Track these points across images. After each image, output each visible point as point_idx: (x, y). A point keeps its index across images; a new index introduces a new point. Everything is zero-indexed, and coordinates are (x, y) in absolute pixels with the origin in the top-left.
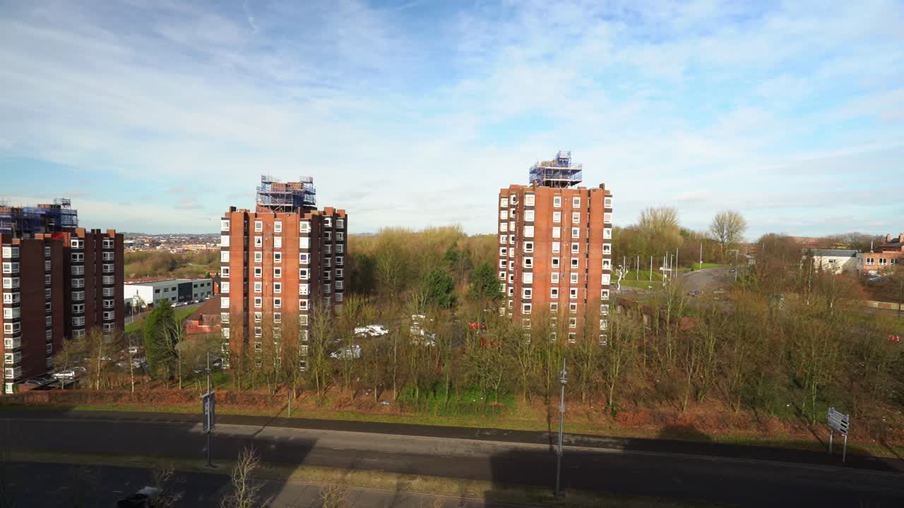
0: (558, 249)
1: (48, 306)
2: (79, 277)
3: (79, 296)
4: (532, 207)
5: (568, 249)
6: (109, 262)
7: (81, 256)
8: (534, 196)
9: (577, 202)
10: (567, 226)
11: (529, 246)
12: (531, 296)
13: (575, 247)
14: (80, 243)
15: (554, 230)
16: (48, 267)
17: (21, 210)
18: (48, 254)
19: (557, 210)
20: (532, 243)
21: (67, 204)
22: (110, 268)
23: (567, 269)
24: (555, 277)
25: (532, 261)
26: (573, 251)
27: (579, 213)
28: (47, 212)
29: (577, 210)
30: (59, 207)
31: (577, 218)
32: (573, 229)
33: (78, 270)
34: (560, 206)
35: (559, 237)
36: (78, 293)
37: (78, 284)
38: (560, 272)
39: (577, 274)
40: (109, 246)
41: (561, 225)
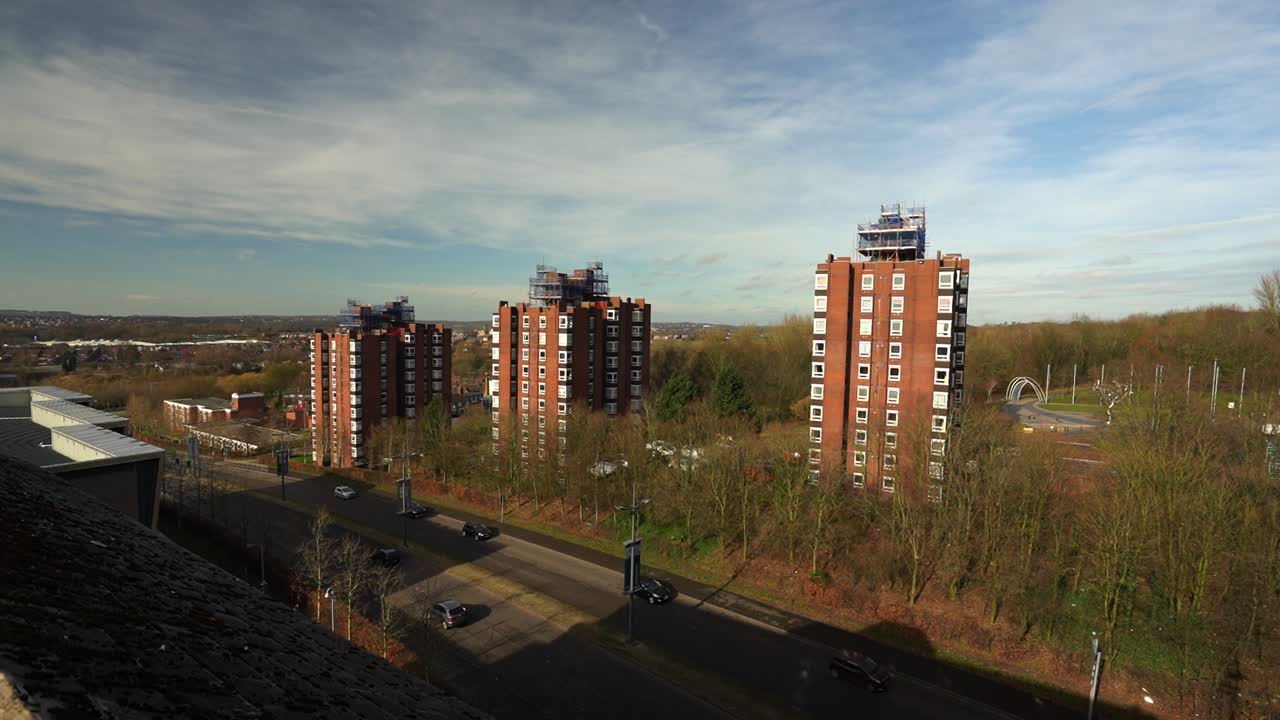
0: (868, 351)
1: (384, 396)
2: (410, 370)
3: (410, 388)
4: (824, 291)
5: (885, 351)
6: (438, 357)
7: (412, 351)
8: (826, 275)
9: (899, 281)
10: (881, 317)
11: (820, 347)
12: (821, 417)
13: (895, 349)
14: (412, 339)
15: (861, 325)
16: (384, 360)
17: (370, 308)
18: (384, 348)
19: (867, 294)
20: (823, 342)
21: (406, 301)
22: (438, 362)
23: (882, 381)
24: (863, 393)
25: (823, 368)
26: (892, 356)
27: (902, 298)
28: (389, 309)
29: (899, 293)
30: (399, 303)
31: (900, 306)
32: (892, 321)
33: (410, 364)
34: (872, 289)
35: (870, 334)
36: (410, 385)
37: (410, 376)
38: (870, 385)
39: (897, 390)
40: (437, 341)
41: (872, 316)
